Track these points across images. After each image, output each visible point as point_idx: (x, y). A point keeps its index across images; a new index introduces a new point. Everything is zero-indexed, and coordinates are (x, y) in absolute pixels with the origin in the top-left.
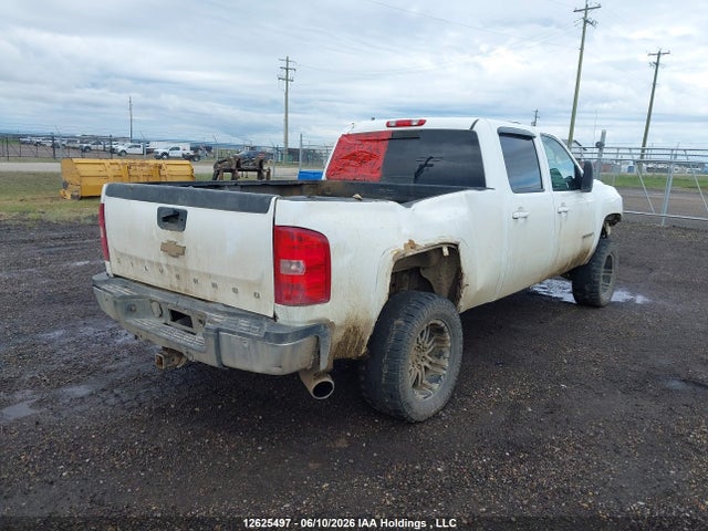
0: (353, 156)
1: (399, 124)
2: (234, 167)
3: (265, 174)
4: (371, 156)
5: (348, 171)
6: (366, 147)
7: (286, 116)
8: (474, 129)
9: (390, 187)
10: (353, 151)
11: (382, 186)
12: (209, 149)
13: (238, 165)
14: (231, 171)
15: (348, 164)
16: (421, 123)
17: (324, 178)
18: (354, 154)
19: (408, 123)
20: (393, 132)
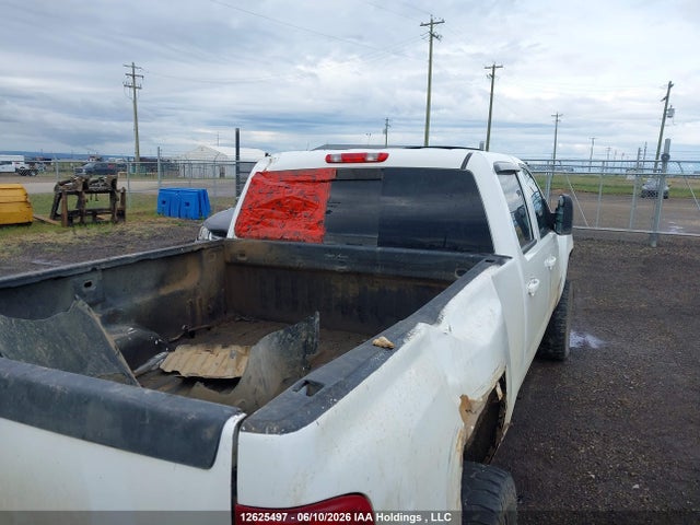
0: (277, 204)
1: (346, 159)
2: (80, 189)
3: (119, 195)
4: (306, 205)
5: (271, 225)
6: (296, 191)
7: (136, 124)
8: (468, 168)
9: (344, 252)
10: (276, 197)
11: (330, 251)
12: (47, 160)
13: (85, 186)
14: (77, 193)
15: (270, 216)
16: (383, 158)
17: (231, 234)
18: (278, 202)
19: (362, 158)
20: (337, 170)
